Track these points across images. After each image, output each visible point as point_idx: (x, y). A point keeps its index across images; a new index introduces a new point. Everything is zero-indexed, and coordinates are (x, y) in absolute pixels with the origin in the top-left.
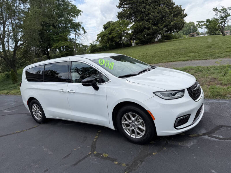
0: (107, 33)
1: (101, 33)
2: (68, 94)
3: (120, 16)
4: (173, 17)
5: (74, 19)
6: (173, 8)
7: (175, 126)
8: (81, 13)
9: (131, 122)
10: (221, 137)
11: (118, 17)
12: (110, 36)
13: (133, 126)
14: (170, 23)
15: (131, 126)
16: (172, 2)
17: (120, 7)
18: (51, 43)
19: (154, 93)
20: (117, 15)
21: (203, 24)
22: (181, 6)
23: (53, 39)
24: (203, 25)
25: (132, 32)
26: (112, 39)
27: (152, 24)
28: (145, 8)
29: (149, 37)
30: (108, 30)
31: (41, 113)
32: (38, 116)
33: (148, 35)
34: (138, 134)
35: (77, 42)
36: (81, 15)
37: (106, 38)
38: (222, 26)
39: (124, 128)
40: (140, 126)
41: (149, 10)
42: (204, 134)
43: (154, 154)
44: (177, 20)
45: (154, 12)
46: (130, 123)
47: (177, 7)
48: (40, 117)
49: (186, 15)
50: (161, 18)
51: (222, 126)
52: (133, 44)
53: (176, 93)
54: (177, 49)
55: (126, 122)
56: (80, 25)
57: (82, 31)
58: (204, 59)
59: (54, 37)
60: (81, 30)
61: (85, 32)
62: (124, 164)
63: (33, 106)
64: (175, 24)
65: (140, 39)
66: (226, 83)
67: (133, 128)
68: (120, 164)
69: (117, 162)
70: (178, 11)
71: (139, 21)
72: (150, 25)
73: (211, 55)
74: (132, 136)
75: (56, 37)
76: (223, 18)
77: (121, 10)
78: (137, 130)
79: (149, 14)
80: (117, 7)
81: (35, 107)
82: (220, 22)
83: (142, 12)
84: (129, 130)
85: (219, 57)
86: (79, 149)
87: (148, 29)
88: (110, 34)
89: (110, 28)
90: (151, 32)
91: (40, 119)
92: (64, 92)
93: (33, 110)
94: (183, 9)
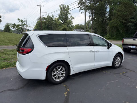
55: (116, 61)
74: (117, 66)
78: (118, 63)
91: (61, 79)
92: (93, 51)
93: (53, 74)
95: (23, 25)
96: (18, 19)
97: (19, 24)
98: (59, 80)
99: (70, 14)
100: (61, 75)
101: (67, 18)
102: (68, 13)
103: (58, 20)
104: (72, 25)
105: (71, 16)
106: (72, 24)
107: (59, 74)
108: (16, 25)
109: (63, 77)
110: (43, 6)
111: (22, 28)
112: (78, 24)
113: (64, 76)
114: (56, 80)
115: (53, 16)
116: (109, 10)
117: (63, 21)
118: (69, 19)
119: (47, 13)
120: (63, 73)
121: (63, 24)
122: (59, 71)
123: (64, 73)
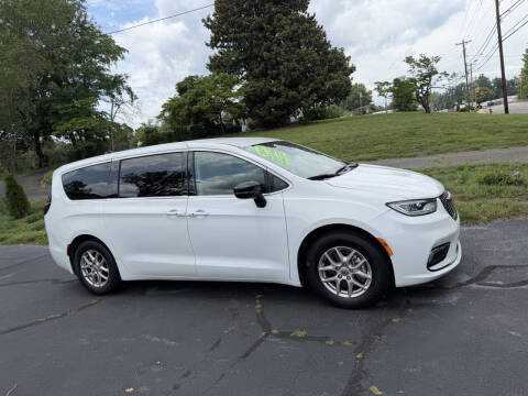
0: (187, 101)
1: (173, 100)
2: (190, 220)
3: (215, 65)
4: (330, 71)
5: (106, 67)
6: (326, 53)
7: (429, 265)
8: (125, 54)
9: (339, 265)
10: (499, 283)
11: (210, 67)
12: (195, 108)
13: (344, 273)
14: (323, 84)
15: (339, 273)
16: (325, 41)
17: (213, 44)
18: (51, 121)
19: (387, 204)
20: (209, 62)
21: (387, 87)
22: (342, 50)
23: (56, 113)
24: (388, 91)
25: (242, 101)
26: (198, 116)
27: (285, 85)
28: (269, 50)
29: (280, 113)
30: (190, 94)
31: (106, 270)
32: (96, 279)
33: (277, 108)
34: (355, 288)
35: (117, 120)
36: (123, 58)
37: (183, 112)
38: (424, 92)
39: (323, 280)
40: (359, 272)
41: (278, 54)
42: (469, 282)
43: (395, 320)
44: (336, 79)
45: (288, 60)
46: (337, 268)
47: (335, 51)
48: (103, 280)
49: (353, 70)
50: (303, 74)
51: (495, 267)
52: (244, 128)
53: (423, 205)
54: (348, 138)
55: (330, 268)
56: (121, 82)
57: (126, 96)
58: (410, 157)
59: (59, 106)
60: (124, 93)
61: (133, 97)
62: (347, 343)
63: (85, 257)
64: (334, 86)
65: (260, 117)
66: (471, 196)
67: (344, 278)
68: (338, 343)
69: (331, 343)
70: (336, 59)
71: (256, 77)
72: (282, 88)
73: (421, 148)
74: (341, 295)
75: (66, 109)
76: (425, 77)
77: (216, 51)
78: (351, 281)
79: (278, 63)
80: (207, 44)
81: (88, 258)
82: (418, 85)
83: (262, 59)
84: (334, 283)
85: (437, 152)
86: (233, 331)
87: (278, 95)
88: (194, 102)
89: (194, 91)
90: (285, 103)
94: (347, 56)
95: (430, 75)
96: (409, 60)
97: (411, 76)
98: (97, 285)
113: (107, 278)
114: (92, 284)
120: (103, 268)
123: (107, 272)
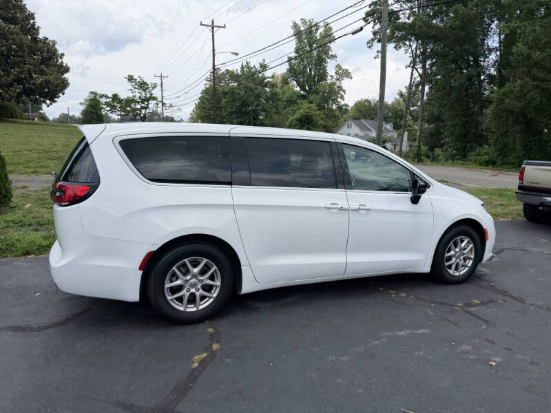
6: (35, 40)
13: (458, 257)
16: (34, 25)
22: (54, 43)
38: (142, 115)
39: (446, 264)
49: (67, 70)
55: (452, 253)
67: (458, 260)
70: (49, 51)
74: (454, 274)
78: (462, 263)
82: (138, 106)
84: (450, 266)
91: (201, 307)
92: (341, 209)
93: (168, 285)
94: (60, 52)
95: (148, 100)
96: (130, 78)
97: (131, 95)
98: (192, 309)
99: (334, 57)
100: (201, 291)
101: (323, 76)
102: (326, 53)
103: (285, 81)
104: (342, 102)
105: (338, 67)
106: (342, 98)
107: (193, 285)
108: (120, 101)
109: (210, 298)
110: (224, 27)
111: (143, 111)
112: (366, 101)
113: (215, 295)
114: (182, 309)
115: (264, 67)
116: (500, 42)
117: (303, 88)
118: (329, 78)
119: (237, 54)
120: (209, 282)
121: (304, 97)
122: (194, 276)
123: (216, 286)
